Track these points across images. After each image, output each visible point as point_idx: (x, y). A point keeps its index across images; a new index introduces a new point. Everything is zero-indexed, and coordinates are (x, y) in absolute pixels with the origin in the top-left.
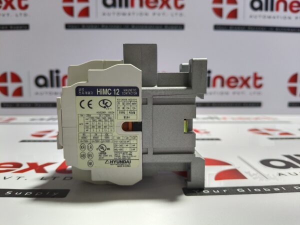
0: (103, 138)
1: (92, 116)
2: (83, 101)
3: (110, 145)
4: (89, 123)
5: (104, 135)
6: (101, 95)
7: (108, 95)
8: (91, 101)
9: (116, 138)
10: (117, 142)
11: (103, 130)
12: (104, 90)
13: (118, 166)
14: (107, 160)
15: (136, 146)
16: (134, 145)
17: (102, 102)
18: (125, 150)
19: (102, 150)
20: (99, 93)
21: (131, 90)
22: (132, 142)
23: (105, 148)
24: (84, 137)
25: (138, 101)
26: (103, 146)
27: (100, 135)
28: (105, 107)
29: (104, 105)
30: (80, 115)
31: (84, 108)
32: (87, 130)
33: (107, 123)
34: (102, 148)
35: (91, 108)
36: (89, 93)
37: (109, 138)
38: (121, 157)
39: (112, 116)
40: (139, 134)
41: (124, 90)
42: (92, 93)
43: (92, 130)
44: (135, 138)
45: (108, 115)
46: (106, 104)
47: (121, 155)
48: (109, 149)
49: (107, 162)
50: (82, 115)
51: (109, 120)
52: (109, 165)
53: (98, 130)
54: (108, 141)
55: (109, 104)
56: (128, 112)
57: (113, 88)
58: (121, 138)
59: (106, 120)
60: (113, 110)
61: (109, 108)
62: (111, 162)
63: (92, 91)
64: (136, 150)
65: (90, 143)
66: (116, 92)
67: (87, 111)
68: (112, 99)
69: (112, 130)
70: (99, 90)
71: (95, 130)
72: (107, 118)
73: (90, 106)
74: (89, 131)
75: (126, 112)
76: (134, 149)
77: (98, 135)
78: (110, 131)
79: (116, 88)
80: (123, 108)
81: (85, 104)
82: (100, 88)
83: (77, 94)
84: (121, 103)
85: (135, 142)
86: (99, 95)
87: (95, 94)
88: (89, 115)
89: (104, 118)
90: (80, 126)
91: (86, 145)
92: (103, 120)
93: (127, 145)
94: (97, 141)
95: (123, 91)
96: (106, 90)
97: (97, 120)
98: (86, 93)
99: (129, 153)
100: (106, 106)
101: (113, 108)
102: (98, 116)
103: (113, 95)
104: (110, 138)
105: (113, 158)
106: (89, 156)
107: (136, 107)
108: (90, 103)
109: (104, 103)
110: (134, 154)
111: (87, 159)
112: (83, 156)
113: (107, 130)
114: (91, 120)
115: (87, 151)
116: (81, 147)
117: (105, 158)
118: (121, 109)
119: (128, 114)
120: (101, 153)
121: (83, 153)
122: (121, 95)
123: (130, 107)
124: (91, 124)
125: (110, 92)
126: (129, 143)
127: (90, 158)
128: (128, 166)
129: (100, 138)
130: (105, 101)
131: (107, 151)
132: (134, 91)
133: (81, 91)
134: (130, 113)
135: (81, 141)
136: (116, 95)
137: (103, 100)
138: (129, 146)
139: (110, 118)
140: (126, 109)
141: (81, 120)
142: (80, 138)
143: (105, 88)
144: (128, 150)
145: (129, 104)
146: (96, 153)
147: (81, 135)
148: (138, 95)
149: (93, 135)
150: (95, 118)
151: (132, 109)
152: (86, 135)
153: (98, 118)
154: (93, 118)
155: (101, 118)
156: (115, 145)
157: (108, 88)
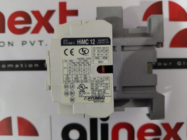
0: (83, 79)
1: (73, 61)
2: (67, 49)
3: (88, 85)
4: (71, 67)
5: (83, 76)
6: (81, 45)
7: (86, 45)
8: (73, 49)
9: (92, 79)
10: (93, 82)
11: (83, 72)
12: (83, 40)
13: (94, 102)
14: (86, 97)
15: (108, 85)
16: (107, 85)
17: (81, 50)
18: (100, 88)
19: (81, 89)
20: (79, 43)
21: (104, 40)
22: (105, 82)
23: (84, 87)
24: (68, 78)
25: (109, 48)
26: (83, 86)
27: (80, 76)
28: (83, 54)
29: (83, 53)
30: (64, 61)
31: (67, 55)
32: (70, 73)
33: (85, 66)
34: (82, 87)
35: (73, 55)
36: (71, 43)
37: (86, 79)
38: (97, 94)
39: (89, 61)
40: (111, 75)
41: (99, 40)
42: (74, 43)
43: (73, 73)
44: (107, 78)
45: (86, 61)
46: (84, 52)
47: (97, 92)
48: (87, 88)
49: (86, 98)
50: (66, 61)
51: (87, 64)
52: (87, 101)
53: (78, 73)
54: (86, 81)
55: (86, 52)
56: (102, 57)
57: (89, 39)
58: (97, 79)
59: (84, 65)
60: (90, 56)
61: (87, 54)
62: (88, 98)
63: (73, 41)
64: (108, 89)
65: (72, 83)
66: (93, 42)
67: (70, 57)
68: (89, 47)
69: (89, 73)
70: (79, 41)
71: (76, 72)
72: (85, 63)
73: (72, 53)
74: (71, 73)
75: (100, 57)
76: (107, 88)
77: (78, 76)
78: (87, 73)
79: (92, 38)
80: (98, 55)
81: (68, 52)
82: (79, 39)
83: (62, 44)
84: (96, 51)
85: (108, 82)
86: (79, 45)
87: (76, 44)
88: (71, 61)
89: (83, 63)
90: (64, 69)
91: (69, 84)
92: (83, 65)
93: (102, 85)
94: (78, 82)
95: (97, 41)
96: (85, 40)
97: (78, 65)
98: (69, 43)
99: (103, 91)
100: (85, 53)
101: (90, 55)
102: (78, 61)
103: (90, 44)
104: (88, 79)
105: (90, 95)
106: (72, 93)
107: (108, 54)
108: (72, 51)
109: (83, 51)
110: (107, 91)
111: (70, 96)
112: (66, 94)
113: (86, 72)
114: (73, 65)
115: (69, 90)
116: (65, 87)
117: (84, 95)
118: (96, 55)
119: (102, 59)
120: (81, 91)
121: (66, 91)
122: (96, 44)
123: (103, 54)
124: (73, 68)
125: (87, 42)
126: (103, 82)
127: (72, 95)
128: (102, 102)
129: (80, 79)
130: (84, 50)
131: (85, 90)
132: (106, 41)
133: (65, 42)
134: (103, 58)
135: (65, 82)
136: (92, 45)
137: (82, 49)
138: (103, 85)
139: (88, 63)
140: (100, 56)
141: (65, 65)
142: (65, 79)
143: (84, 39)
144: (102, 88)
145: (102, 51)
146: (77, 91)
147: (65, 77)
148: (110, 44)
149: (74, 76)
150: (76, 63)
151: (105, 56)
152: (69, 76)
153: (78, 63)
154: (74, 63)
155: (80, 63)
156: (92, 85)
157: (86, 39)
